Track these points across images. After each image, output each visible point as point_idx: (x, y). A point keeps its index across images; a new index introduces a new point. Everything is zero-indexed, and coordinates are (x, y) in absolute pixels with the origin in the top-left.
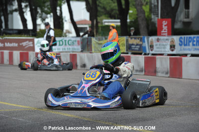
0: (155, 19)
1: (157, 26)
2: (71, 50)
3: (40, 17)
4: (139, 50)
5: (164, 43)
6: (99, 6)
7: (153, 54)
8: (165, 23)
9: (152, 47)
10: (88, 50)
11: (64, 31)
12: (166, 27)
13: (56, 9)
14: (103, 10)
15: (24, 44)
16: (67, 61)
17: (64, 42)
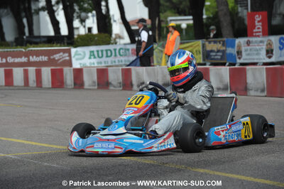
0: (244, 12)
1: (246, 22)
2: (123, 63)
3: (77, 18)
4: (221, 59)
5: (257, 47)
7: (242, 64)
8: (258, 18)
9: (239, 53)
11: (113, 36)
12: (261, 24)
13: (100, 5)
14: (168, 4)
15: (57, 57)
16: (118, 80)
17: (113, 52)
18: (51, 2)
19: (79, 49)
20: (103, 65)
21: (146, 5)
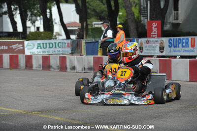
0: (145, 21)
1: (146, 28)
2: (61, 52)
3: (29, 20)
5: (154, 45)
6: (88, 8)
8: (154, 25)
9: (141, 49)
10: (78, 53)
11: (54, 33)
12: (156, 29)
13: (46, 12)
14: (93, 13)
15: (14, 46)
16: (57, 64)
17: (54, 44)
18: (11, 8)
19: (30, 42)
20: (47, 53)
21: (78, 13)
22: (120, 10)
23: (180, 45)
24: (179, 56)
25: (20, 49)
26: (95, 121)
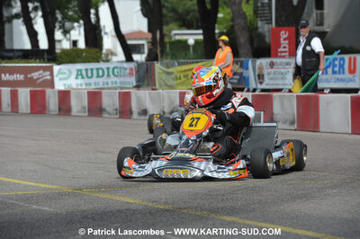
0: (264, 28)
1: (267, 40)
2: (118, 85)
3: (60, 28)
4: (238, 83)
5: (283, 70)
6: (164, 6)
7: (263, 90)
8: (284, 35)
9: (260, 77)
10: (148, 85)
11: (104, 51)
12: (287, 42)
13: (90, 13)
14: (171, 14)
15: (35, 75)
16: (114, 105)
17: (106, 71)
18: (28, 7)
19: (64, 67)
20: (93, 87)
21: (145, 15)
22: (220, 9)
23: (330, 70)
24: (328, 88)
25: (46, 80)
26: (196, 204)
